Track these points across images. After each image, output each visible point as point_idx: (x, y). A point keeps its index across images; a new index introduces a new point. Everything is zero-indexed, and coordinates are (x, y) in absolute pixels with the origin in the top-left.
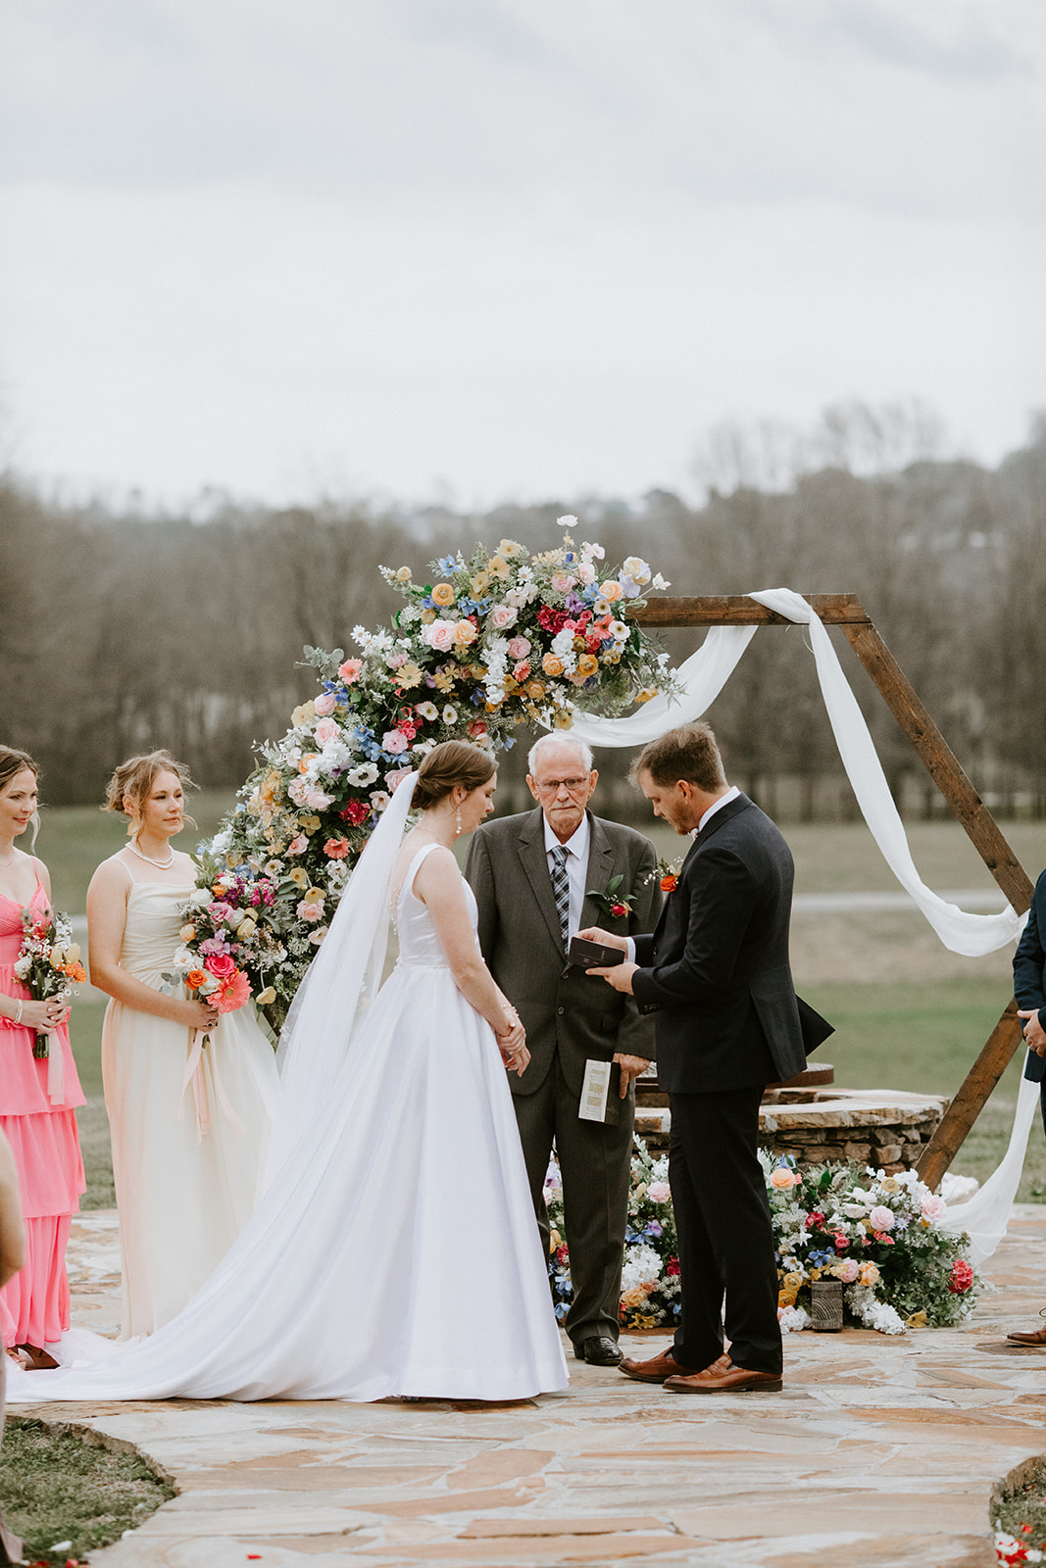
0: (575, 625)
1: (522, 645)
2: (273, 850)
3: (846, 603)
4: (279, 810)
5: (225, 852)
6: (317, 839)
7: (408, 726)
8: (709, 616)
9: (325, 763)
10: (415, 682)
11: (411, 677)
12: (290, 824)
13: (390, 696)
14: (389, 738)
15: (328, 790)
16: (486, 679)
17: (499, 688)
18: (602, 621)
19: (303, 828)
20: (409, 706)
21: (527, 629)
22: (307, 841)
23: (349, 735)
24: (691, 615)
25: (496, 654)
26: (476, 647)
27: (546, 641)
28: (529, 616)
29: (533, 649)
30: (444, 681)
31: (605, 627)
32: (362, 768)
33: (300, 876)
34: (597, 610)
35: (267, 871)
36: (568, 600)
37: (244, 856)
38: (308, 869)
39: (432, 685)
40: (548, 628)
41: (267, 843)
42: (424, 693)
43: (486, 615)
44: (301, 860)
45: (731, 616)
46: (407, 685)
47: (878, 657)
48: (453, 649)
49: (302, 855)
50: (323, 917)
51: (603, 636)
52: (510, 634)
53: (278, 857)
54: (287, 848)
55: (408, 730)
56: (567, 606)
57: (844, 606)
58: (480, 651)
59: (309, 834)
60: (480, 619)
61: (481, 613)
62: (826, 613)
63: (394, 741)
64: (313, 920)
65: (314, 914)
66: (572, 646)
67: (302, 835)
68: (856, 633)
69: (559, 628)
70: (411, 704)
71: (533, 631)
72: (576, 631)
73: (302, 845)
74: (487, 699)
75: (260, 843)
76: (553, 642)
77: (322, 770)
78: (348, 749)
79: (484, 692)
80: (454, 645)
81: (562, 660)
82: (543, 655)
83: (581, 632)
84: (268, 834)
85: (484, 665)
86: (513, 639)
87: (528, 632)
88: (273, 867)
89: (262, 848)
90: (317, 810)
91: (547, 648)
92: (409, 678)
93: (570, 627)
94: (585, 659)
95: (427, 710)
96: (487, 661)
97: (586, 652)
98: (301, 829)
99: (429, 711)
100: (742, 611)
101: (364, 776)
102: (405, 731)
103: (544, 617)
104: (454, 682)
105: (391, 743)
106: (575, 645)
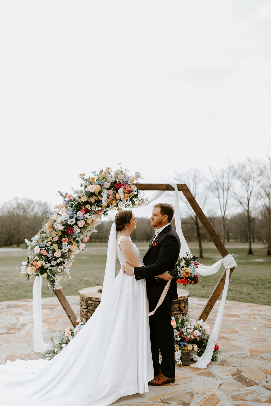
0: (124, 187)
1: (111, 192)
2: (49, 239)
3: (184, 186)
4: (51, 230)
5: (37, 240)
6: (61, 237)
7: (83, 210)
8: (153, 188)
9: (62, 219)
10: (86, 200)
11: (85, 199)
12: (54, 233)
13: (79, 203)
14: (78, 213)
15: (63, 225)
16: (102, 199)
17: (105, 202)
18: (130, 186)
19: (57, 234)
20: (83, 205)
21: (112, 188)
22: (58, 238)
23: (69, 212)
24: (149, 188)
25: (105, 194)
26: (100, 192)
27: (117, 191)
28: (113, 185)
29: (114, 193)
30: (92, 200)
31: (131, 187)
32: (71, 220)
33: (55, 246)
34: (129, 183)
35: (48, 245)
36: (122, 181)
37: (42, 241)
38: (58, 244)
39: (89, 201)
40: (117, 188)
41: (48, 238)
42: (87, 203)
43: (102, 185)
44: (56, 242)
45: (158, 188)
46: (83, 201)
47: (191, 198)
48: (95, 192)
49: (57, 241)
50: (61, 256)
51: (130, 189)
52: (108, 189)
53: (51, 241)
54: (52, 239)
55: (83, 211)
56: (122, 182)
57: (183, 186)
58: (101, 193)
59: (59, 236)
60: (101, 185)
61: (101, 184)
62: (179, 188)
63: (80, 214)
64: (58, 257)
65: (58, 255)
66: (123, 192)
67: (57, 236)
68: (186, 192)
69: (120, 187)
70: (84, 205)
71: (114, 188)
72: (124, 188)
73: (57, 239)
74: (102, 204)
75: (46, 238)
76: (119, 191)
77: (62, 220)
78: (68, 215)
79: (102, 203)
80: (95, 191)
81: (120, 195)
82: (116, 194)
83: (125, 189)
84: (48, 236)
85: (102, 196)
86: (109, 190)
87: (112, 189)
88: (49, 244)
89: (46, 239)
90: (60, 230)
91: (117, 192)
92: (84, 199)
93: (122, 187)
94: (126, 195)
95: (88, 206)
96: (103, 195)
97: (126, 193)
98: (56, 235)
99: (88, 207)
100: (160, 187)
101: (72, 222)
102: (82, 212)
103: (116, 185)
104: (95, 200)
105: (79, 214)
106: (124, 191)
